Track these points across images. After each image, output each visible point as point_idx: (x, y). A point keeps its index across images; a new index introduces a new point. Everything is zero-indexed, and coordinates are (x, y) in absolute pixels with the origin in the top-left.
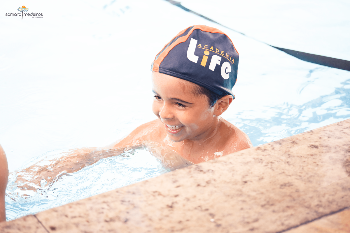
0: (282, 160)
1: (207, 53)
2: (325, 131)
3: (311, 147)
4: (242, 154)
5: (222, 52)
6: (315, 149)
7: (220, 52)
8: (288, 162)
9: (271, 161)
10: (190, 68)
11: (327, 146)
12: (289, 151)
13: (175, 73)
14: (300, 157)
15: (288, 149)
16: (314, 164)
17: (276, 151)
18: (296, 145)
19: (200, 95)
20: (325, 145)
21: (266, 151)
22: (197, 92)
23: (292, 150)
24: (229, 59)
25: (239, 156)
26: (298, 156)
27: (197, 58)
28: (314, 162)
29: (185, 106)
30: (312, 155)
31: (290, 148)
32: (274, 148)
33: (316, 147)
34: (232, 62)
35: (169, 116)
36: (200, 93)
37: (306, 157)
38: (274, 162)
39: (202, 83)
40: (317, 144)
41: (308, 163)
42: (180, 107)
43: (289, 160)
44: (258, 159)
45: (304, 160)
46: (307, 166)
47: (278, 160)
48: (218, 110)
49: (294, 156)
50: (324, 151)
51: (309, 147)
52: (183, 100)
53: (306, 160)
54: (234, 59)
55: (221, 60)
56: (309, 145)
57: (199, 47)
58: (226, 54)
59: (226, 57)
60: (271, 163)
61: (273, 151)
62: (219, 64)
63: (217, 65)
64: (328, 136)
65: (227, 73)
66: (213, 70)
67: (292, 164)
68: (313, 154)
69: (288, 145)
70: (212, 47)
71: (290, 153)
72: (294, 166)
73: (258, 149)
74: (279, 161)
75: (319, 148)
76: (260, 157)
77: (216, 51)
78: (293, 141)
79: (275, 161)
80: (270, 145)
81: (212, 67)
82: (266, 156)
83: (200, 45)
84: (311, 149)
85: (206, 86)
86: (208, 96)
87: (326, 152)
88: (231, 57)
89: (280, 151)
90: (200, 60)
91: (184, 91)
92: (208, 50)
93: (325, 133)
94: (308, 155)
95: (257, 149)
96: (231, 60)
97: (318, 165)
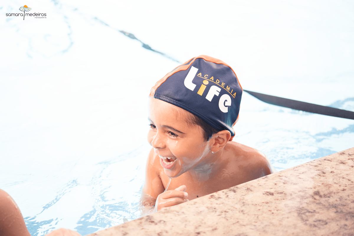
0: (236, 209)
1: (206, 82)
2: (281, 176)
3: (266, 194)
4: (195, 203)
5: (223, 84)
6: (270, 197)
7: (220, 84)
8: (242, 211)
9: (224, 210)
10: (185, 95)
11: (282, 193)
12: (243, 199)
13: (169, 98)
14: (255, 205)
15: (243, 196)
16: (270, 212)
17: (230, 199)
18: (251, 192)
19: (194, 126)
20: (281, 192)
21: (220, 200)
22: (191, 121)
23: (246, 197)
24: (230, 92)
25: (192, 205)
26: (253, 204)
27: (195, 86)
28: (269, 211)
29: (177, 136)
30: (267, 203)
31: (245, 195)
32: (228, 196)
33: (272, 194)
34: (234, 96)
35: (160, 145)
36: (194, 122)
37: (261, 205)
38: (227, 210)
39: (197, 112)
40: (272, 191)
41: (263, 212)
42: (172, 137)
43: (243, 208)
44: (211, 208)
45: (259, 208)
46: (262, 214)
47: (232, 208)
48: (214, 146)
49: (248, 205)
50: (279, 198)
51: (264, 194)
52: (175, 129)
53: (261, 208)
54: (235, 93)
55: (221, 91)
56: (265, 192)
57: (199, 75)
58: (228, 86)
59: (227, 89)
60: (225, 212)
61: (227, 199)
62: (218, 95)
63: (215, 96)
64: (284, 182)
65: (226, 106)
66: (210, 100)
67: (247, 213)
68: (268, 201)
69: (243, 193)
70: (213, 77)
71: (244, 201)
72: (248, 215)
73: (212, 198)
74: (234, 210)
75: (275, 194)
76: (214, 205)
77: (216, 82)
78: (248, 188)
79: (229, 209)
80: (224, 193)
81: (209, 97)
82: (220, 204)
83: (200, 74)
84: (267, 196)
85: (201, 116)
86: (202, 128)
87: (281, 200)
88: (233, 90)
89: (234, 199)
90: (197, 89)
91: (176, 119)
92: (207, 80)
93: (280, 179)
94: (263, 203)
95: (210, 197)
96: (232, 94)
97: (273, 213)
